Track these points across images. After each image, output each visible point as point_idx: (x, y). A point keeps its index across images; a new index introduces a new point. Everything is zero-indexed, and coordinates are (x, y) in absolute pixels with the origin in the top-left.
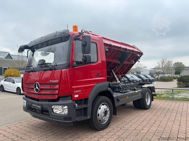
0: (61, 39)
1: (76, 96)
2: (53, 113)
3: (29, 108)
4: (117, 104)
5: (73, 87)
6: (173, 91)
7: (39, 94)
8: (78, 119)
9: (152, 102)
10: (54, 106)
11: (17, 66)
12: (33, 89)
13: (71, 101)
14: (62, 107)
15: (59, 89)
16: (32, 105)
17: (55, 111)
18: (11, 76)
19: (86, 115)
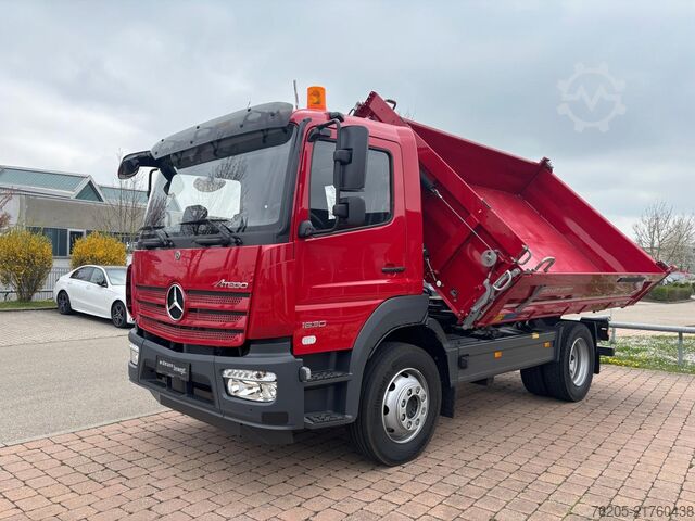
0: (265, 137)
1: (309, 340)
2: (225, 396)
3: (147, 374)
4: (458, 378)
5: (298, 308)
6: (681, 337)
7: (182, 327)
8: (309, 421)
9: (595, 376)
10: (230, 371)
11: (115, 226)
12: (164, 307)
13: (288, 357)
14: (259, 376)
15: (249, 313)
16: (157, 361)
17: (232, 388)
18: (96, 261)
19: (339, 407)
